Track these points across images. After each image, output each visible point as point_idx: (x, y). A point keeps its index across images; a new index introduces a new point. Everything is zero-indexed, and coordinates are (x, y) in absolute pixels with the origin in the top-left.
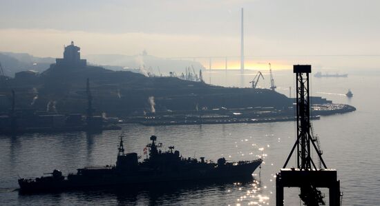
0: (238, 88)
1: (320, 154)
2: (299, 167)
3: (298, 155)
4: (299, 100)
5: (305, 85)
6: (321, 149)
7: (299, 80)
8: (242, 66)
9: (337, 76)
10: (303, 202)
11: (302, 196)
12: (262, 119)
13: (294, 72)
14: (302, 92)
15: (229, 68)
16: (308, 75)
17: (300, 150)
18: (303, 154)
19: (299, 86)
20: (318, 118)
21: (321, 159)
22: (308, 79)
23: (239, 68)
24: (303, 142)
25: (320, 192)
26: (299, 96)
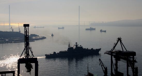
0: (7, 32)
1: (32, 53)
2: (25, 57)
3: (25, 53)
4: (25, 35)
5: (27, 30)
6: (32, 51)
7: (25, 29)
8: (10, 24)
9: (41, 27)
10: (26, 68)
11: (26, 66)
12: (16, 42)
13: (24, 26)
14: (26, 33)
15: (5, 25)
16: (28, 27)
17: (26, 51)
18: (27, 53)
19: (25, 31)
20: (34, 41)
21: (32, 54)
22: (28, 29)
23: (9, 25)
24: (27, 49)
25: (31, 65)
26: (25, 34)
